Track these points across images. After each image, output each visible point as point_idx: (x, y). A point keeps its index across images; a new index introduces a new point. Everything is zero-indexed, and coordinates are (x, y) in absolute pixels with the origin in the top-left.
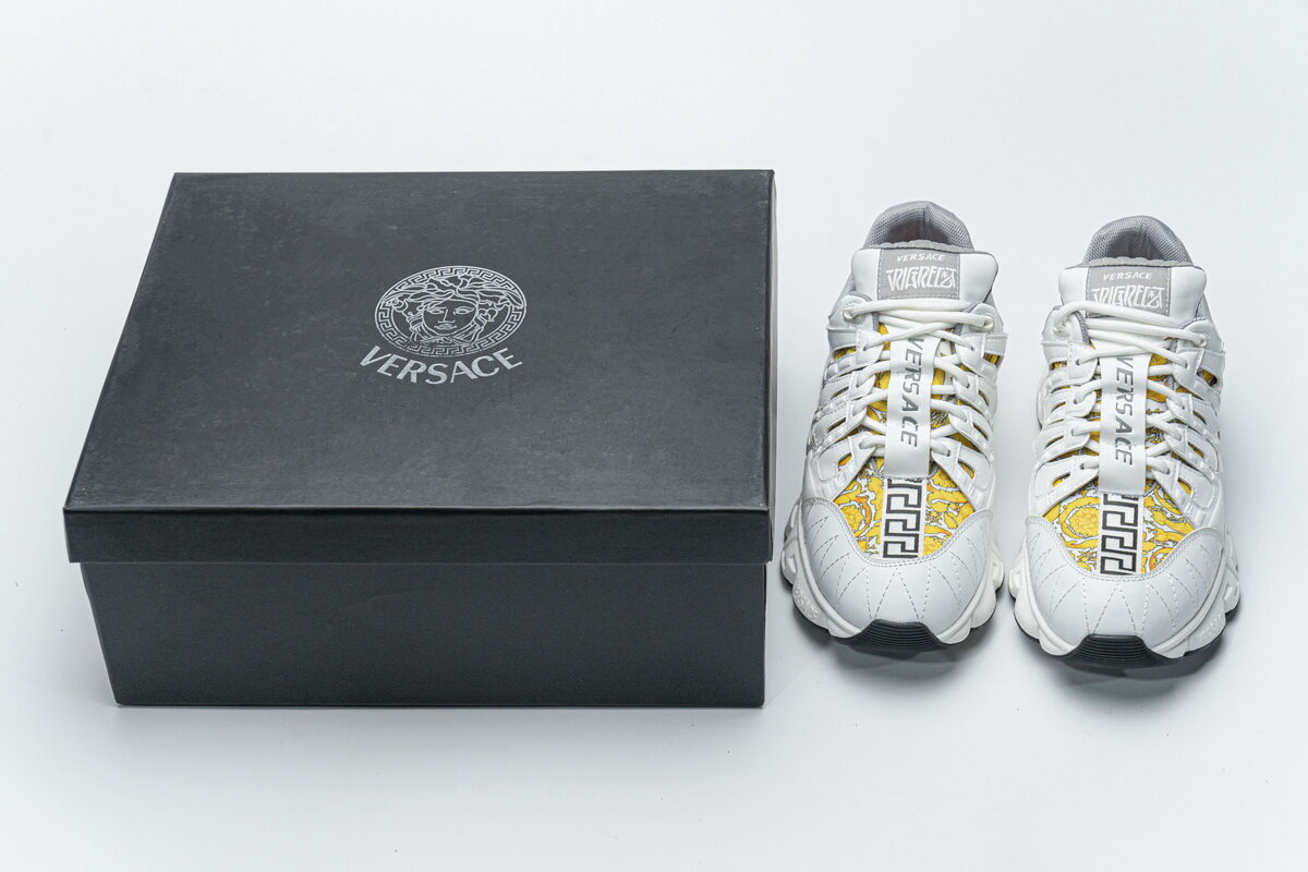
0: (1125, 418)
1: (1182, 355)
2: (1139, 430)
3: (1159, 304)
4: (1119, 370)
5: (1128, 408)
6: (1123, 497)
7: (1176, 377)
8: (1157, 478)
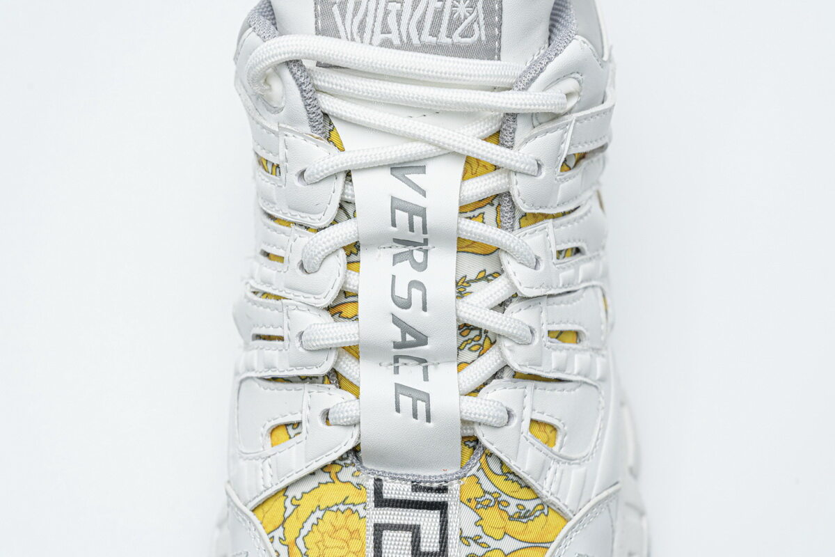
0: (411, 316)
1: (524, 149)
2: (444, 337)
3: (480, 33)
4: (396, 204)
5: (417, 294)
6: (416, 488)
7: (518, 201)
8: (484, 440)
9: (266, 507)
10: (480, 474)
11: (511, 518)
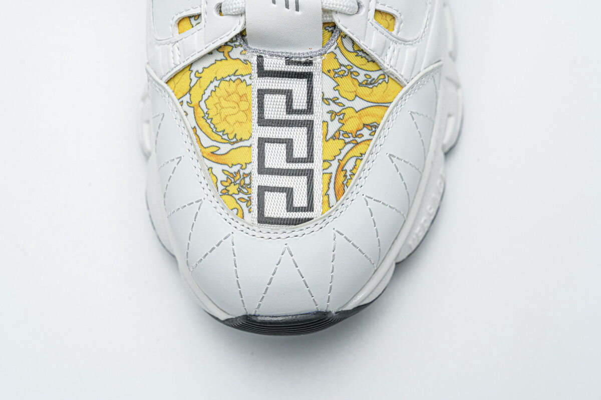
6: (289, 62)
8: (340, 25)
9: (176, 80)
10: (337, 51)
11: (360, 84)
